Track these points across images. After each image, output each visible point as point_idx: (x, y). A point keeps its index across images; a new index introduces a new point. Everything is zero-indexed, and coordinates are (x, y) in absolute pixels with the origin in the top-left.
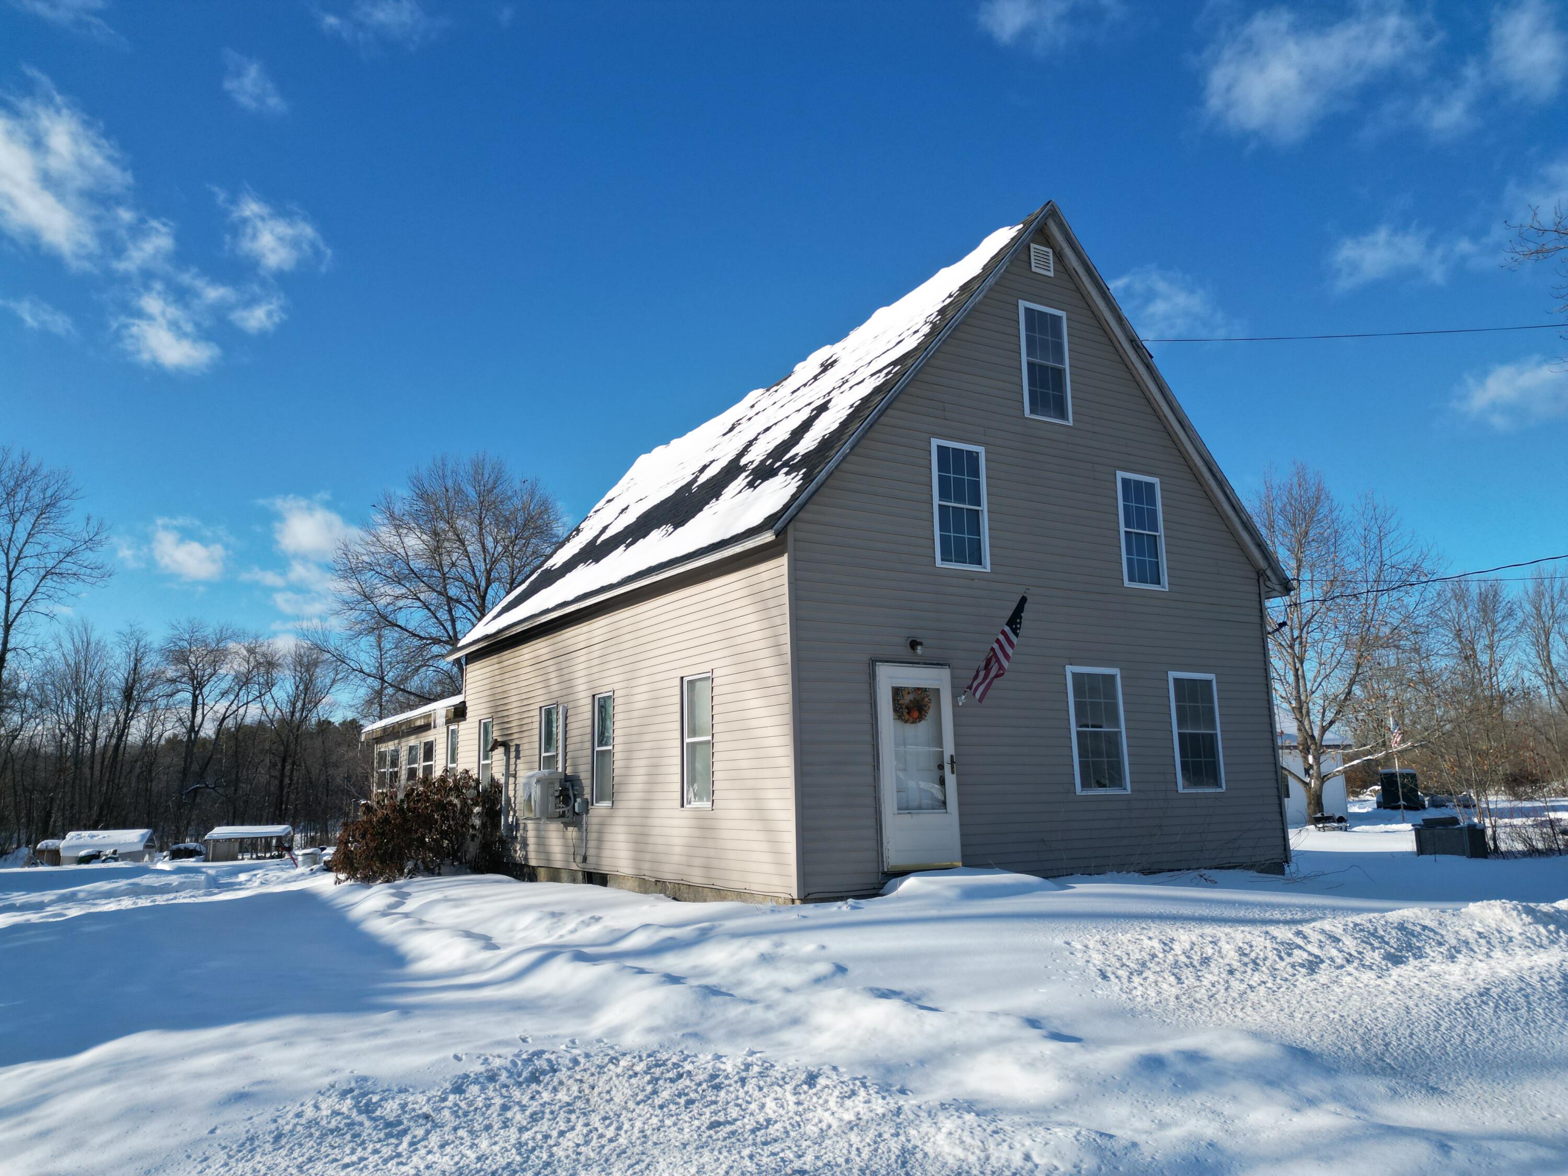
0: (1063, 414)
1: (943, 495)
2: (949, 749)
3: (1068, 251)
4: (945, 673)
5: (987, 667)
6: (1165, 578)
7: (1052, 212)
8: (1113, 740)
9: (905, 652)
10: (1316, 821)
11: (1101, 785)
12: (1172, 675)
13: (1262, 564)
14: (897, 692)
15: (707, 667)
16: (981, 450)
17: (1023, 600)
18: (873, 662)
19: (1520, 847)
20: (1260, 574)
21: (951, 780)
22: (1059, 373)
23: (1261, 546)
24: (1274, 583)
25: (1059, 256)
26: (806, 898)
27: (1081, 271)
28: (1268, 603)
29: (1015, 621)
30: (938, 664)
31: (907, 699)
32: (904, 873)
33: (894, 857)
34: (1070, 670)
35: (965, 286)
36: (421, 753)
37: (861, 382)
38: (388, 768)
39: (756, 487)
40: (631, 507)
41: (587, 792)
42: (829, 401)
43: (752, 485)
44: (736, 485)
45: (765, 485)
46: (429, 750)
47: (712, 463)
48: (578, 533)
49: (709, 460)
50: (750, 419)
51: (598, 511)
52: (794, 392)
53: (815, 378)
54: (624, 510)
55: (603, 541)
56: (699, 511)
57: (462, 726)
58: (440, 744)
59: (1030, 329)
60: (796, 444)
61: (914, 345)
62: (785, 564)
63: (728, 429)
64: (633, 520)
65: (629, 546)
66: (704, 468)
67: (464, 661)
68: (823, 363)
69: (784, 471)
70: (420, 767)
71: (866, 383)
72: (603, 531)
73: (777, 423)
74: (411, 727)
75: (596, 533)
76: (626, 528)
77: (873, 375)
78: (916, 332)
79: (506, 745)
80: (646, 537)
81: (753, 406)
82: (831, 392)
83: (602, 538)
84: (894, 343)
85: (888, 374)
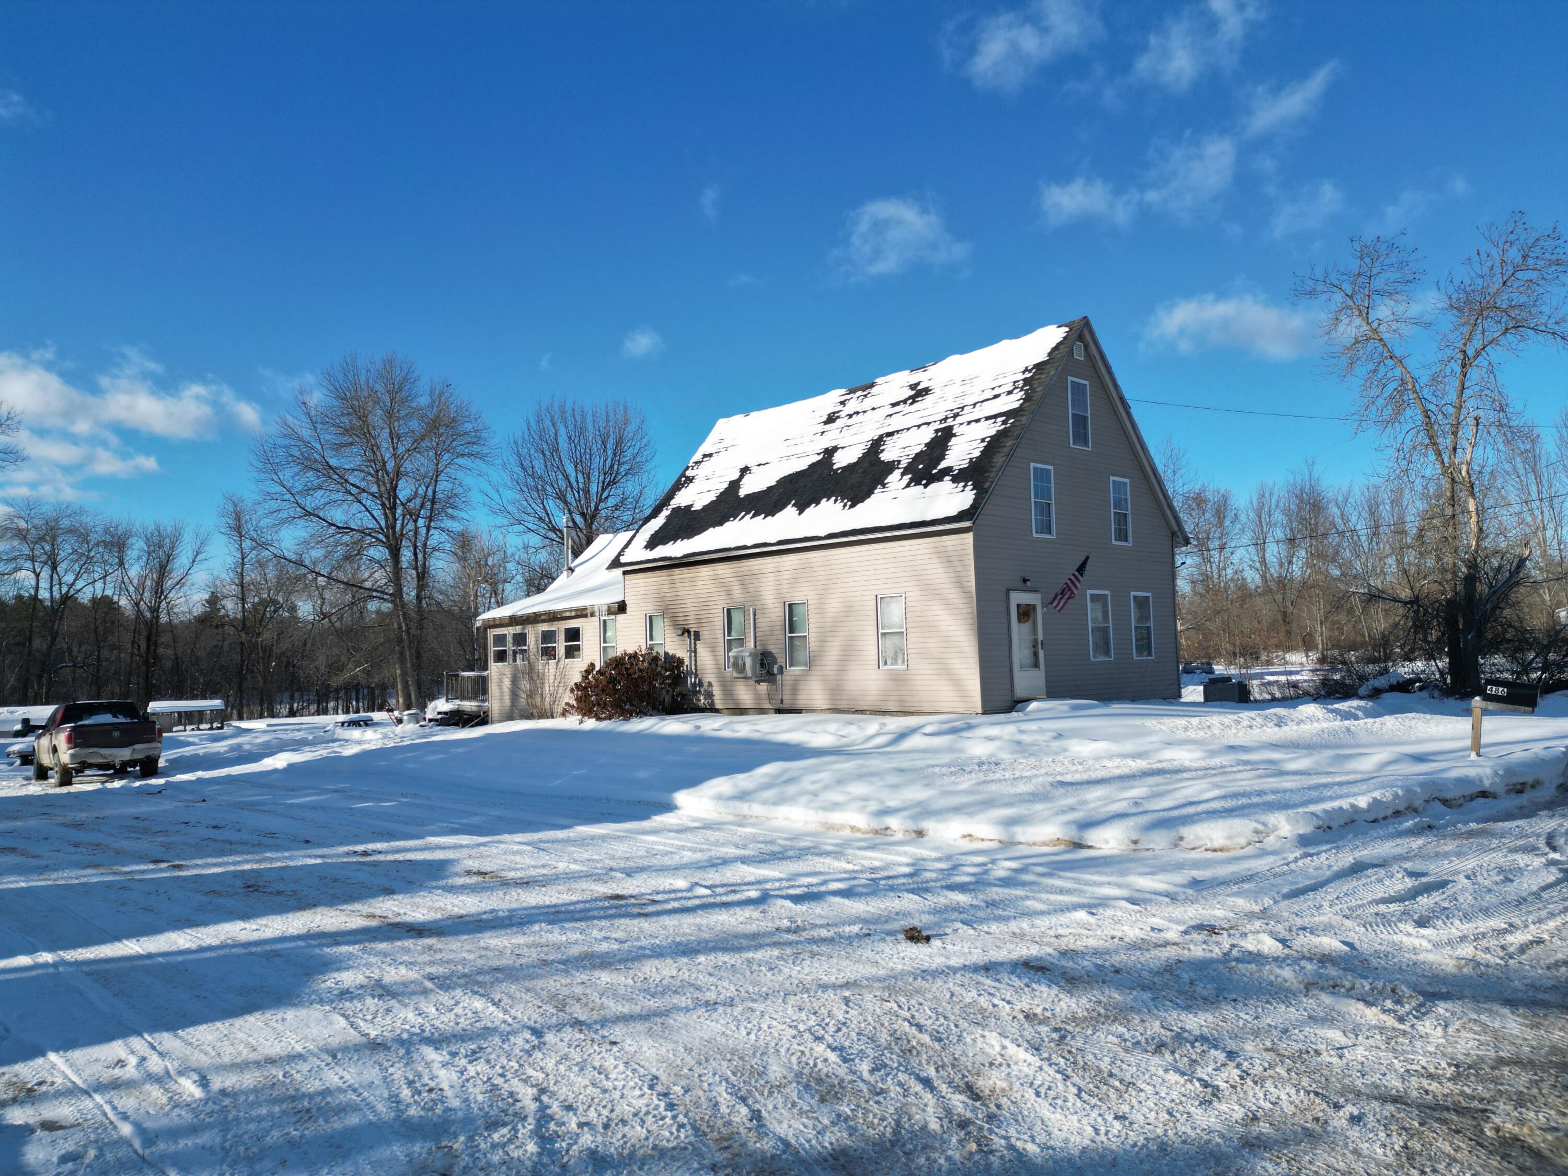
0: (1086, 445)
1: (1037, 495)
2: (1040, 637)
3: (1092, 345)
4: (1039, 597)
6: (1130, 539)
7: (1085, 323)
8: (1106, 631)
9: (1020, 584)
11: (1100, 655)
12: (1133, 593)
13: (1176, 528)
14: (1018, 606)
15: (902, 590)
16: (1051, 467)
17: (1087, 558)
18: (1008, 591)
19: (1269, 697)
20: (1173, 534)
21: (1041, 653)
22: (1085, 418)
23: (1176, 518)
24: (1180, 539)
25: (1086, 347)
26: (985, 712)
27: (1098, 357)
28: (1177, 551)
29: (1081, 569)
30: (1035, 591)
31: (1022, 609)
32: (1028, 700)
33: (1020, 693)
34: (1088, 593)
35: (1039, 367)
36: (561, 636)
37: (977, 421)
38: (510, 647)
39: (926, 486)
40: (754, 469)
41: (781, 661)
42: (950, 428)
43: (918, 483)
44: (895, 479)
45: (934, 486)
46: (573, 635)
47: (835, 449)
48: (690, 480)
49: (830, 444)
50: (850, 416)
51: (698, 463)
52: (894, 405)
53: (913, 399)
54: (745, 470)
55: (747, 496)
56: (869, 493)
57: (620, 617)
58: (589, 630)
59: (1073, 393)
60: (942, 457)
61: (1016, 405)
62: (969, 538)
63: (825, 418)
64: (773, 483)
65: (801, 509)
66: (830, 452)
67: (625, 573)
68: (913, 387)
69: (947, 478)
70: (561, 646)
71: (984, 423)
72: (734, 485)
73: (898, 432)
74: (553, 617)
75: (726, 485)
76: (770, 489)
77: (987, 418)
78: (1010, 393)
79: (688, 631)
80: (818, 503)
81: (843, 403)
82: (946, 419)
83: (742, 493)
84: (990, 394)
85: (1004, 423)
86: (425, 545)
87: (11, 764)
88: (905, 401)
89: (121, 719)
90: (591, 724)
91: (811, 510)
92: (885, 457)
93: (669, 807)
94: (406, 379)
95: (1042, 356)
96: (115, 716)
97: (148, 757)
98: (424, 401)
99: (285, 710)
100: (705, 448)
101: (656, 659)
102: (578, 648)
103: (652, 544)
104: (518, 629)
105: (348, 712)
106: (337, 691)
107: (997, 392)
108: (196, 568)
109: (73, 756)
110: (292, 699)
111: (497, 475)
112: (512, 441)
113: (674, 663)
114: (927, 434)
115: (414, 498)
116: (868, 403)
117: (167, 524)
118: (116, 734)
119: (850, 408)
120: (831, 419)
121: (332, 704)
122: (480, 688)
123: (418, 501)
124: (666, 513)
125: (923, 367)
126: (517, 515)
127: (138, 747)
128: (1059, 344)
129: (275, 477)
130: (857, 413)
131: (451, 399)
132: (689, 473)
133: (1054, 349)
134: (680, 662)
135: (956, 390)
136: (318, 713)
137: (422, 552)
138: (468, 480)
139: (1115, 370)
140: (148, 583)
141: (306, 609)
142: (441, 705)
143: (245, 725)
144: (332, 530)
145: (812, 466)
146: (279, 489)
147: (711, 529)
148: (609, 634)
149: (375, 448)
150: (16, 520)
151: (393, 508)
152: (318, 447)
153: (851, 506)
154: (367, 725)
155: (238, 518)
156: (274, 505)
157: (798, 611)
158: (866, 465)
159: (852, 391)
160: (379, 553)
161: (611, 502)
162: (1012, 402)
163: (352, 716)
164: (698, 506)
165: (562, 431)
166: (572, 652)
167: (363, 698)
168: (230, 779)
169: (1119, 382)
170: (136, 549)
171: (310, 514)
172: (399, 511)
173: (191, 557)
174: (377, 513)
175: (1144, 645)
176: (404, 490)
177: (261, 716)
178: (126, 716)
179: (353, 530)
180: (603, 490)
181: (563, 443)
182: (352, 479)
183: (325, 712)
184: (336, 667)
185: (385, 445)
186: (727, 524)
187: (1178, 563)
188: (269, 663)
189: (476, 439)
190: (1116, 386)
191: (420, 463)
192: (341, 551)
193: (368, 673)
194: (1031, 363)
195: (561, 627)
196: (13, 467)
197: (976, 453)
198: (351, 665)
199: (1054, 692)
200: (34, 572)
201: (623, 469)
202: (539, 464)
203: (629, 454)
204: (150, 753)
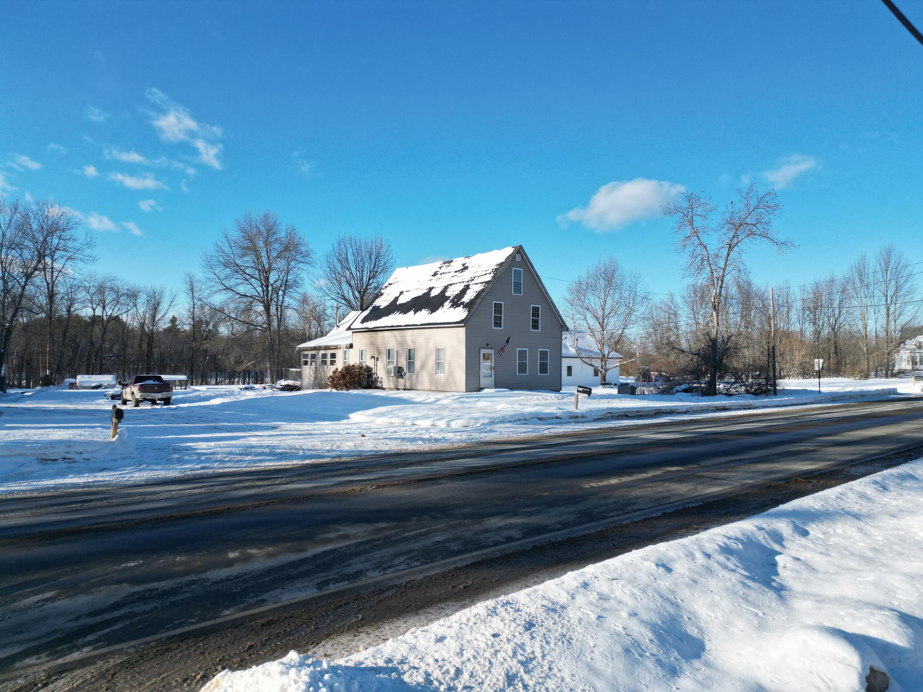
0: (520, 293)
1: (495, 313)
2: (493, 365)
3: (524, 255)
4: (493, 351)
5: (502, 350)
6: (540, 328)
7: (521, 247)
8: (525, 364)
9: (486, 346)
10: (603, 384)
11: (522, 373)
12: (539, 349)
13: (562, 324)
14: (484, 354)
15: (443, 347)
16: (503, 303)
17: (509, 337)
18: (480, 348)
20: (562, 326)
21: (493, 371)
22: (520, 284)
24: (565, 329)
25: (522, 256)
26: (466, 392)
27: (527, 261)
28: (563, 333)
29: (507, 341)
30: (492, 349)
31: (486, 356)
32: (483, 388)
33: (482, 386)
34: (518, 349)
35: (501, 264)
36: (329, 356)
37: (477, 284)
38: (309, 360)
39: (455, 308)
40: (405, 293)
41: (405, 371)
42: (469, 285)
43: (453, 307)
44: (447, 304)
45: (457, 308)
46: (333, 356)
47: (433, 288)
48: (382, 294)
49: (431, 286)
50: (441, 274)
51: (386, 287)
52: (456, 272)
53: (462, 270)
54: (401, 293)
55: (400, 304)
56: (438, 309)
57: (351, 350)
58: (340, 354)
59: (514, 274)
60: (463, 297)
61: (490, 279)
62: (464, 328)
63: (433, 274)
64: (409, 300)
65: (415, 312)
66: (431, 289)
67: (353, 332)
68: (463, 265)
69: (462, 306)
70: (329, 359)
71: (479, 285)
72: (396, 299)
73: (453, 284)
74: (327, 348)
75: (393, 299)
76: (408, 302)
77: (480, 283)
78: (490, 273)
79: (374, 357)
80: (421, 311)
81: (440, 268)
82: (469, 281)
83: (398, 303)
84: (484, 273)
85: (484, 286)
86: (281, 306)
87: (108, 399)
88: (459, 271)
89: (156, 383)
90: (334, 391)
91: (419, 313)
92: (447, 294)
93: (348, 418)
94: (274, 224)
95: (503, 260)
96: (154, 381)
97: (168, 397)
98: (283, 234)
99: (213, 381)
100: (389, 281)
101: (361, 368)
102: (335, 361)
103: (364, 320)
104: (313, 352)
105: (244, 384)
106: (239, 373)
107: (487, 272)
108: (171, 309)
109: (141, 395)
110: (217, 376)
111: (319, 272)
112: (325, 255)
113: (369, 370)
114: (461, 287)
115: (278, 280)
116: (449, 269)
117: (158, 288)
118: (156, 388)
119: (443, 270)
120: (435, 274)
121: (236, 380)
122: (299, 376)
123: (280, 282)
124: (370, 308)
125: (468, 257)
126: (327, 291)
127: (164, 393)
128: (510, 255)
129: (212, 271)
130: (444, 273)
131: (295, 236)
132: (382, 291)
133: (508, 257)
134: (372, 369)
135: (475, 269)
136: (229, 383)
137: (281, 308)
138: (303, 275)
139: (534, 265)
140: (147, 316)
141: (224, 330)
142: (284, 382)
143: (196, 388)
144: (238, 296)
145: (424, 294)
146: (213, 276)
147: (384, 318)
148: (346, 356)
149: (258, 257)
150: (84, 283)
151: (267, 286)
152: (232, 256)
153: (431, 313)
154: (251, 389)
155: (192, 285)
156: (211, 284)
157: (411, 351)
158: (440, 296)
159: (445, 263)
160: (260, 308)
161: (372, 286)
162: (488, 278)
163: (246, 386)
164: (382, 307)
165: (350, 250)
166: (332, 363)
167: (252, 377)
168: (200, 406)
169: (536, 269)
170: (142, 299)
171: (227, 288)
172: (270, 288)
173: (169, 303)
174: (259, 289)
175: (543, 368)
176: (273, 278)
177: (202, 384)
178: (158, 381)
179: (247, 296)
180: (369, 280)
181: (351, 258)
182: (247, 271)
183: (233, 383)
184: (239, 362)
185: (264, 254)
186: (390, 316)
187: (563, 338)
188: (205, 358)
189: (306, 255)
190: (534, 270)
191: (281, 264)
192: (243, 306)
193: (254, 365)
194: (499, 262)
195: (329, 352)
196: (91, 263)
197: (473, 297)
198: (246, 361)
199: (497, 385)
200: (93, 308)
201: (379, 269)
202: (338, 266)
203: (382, 263)
204: (169, 396)
